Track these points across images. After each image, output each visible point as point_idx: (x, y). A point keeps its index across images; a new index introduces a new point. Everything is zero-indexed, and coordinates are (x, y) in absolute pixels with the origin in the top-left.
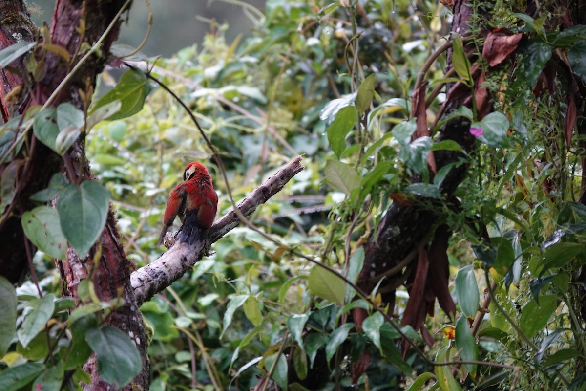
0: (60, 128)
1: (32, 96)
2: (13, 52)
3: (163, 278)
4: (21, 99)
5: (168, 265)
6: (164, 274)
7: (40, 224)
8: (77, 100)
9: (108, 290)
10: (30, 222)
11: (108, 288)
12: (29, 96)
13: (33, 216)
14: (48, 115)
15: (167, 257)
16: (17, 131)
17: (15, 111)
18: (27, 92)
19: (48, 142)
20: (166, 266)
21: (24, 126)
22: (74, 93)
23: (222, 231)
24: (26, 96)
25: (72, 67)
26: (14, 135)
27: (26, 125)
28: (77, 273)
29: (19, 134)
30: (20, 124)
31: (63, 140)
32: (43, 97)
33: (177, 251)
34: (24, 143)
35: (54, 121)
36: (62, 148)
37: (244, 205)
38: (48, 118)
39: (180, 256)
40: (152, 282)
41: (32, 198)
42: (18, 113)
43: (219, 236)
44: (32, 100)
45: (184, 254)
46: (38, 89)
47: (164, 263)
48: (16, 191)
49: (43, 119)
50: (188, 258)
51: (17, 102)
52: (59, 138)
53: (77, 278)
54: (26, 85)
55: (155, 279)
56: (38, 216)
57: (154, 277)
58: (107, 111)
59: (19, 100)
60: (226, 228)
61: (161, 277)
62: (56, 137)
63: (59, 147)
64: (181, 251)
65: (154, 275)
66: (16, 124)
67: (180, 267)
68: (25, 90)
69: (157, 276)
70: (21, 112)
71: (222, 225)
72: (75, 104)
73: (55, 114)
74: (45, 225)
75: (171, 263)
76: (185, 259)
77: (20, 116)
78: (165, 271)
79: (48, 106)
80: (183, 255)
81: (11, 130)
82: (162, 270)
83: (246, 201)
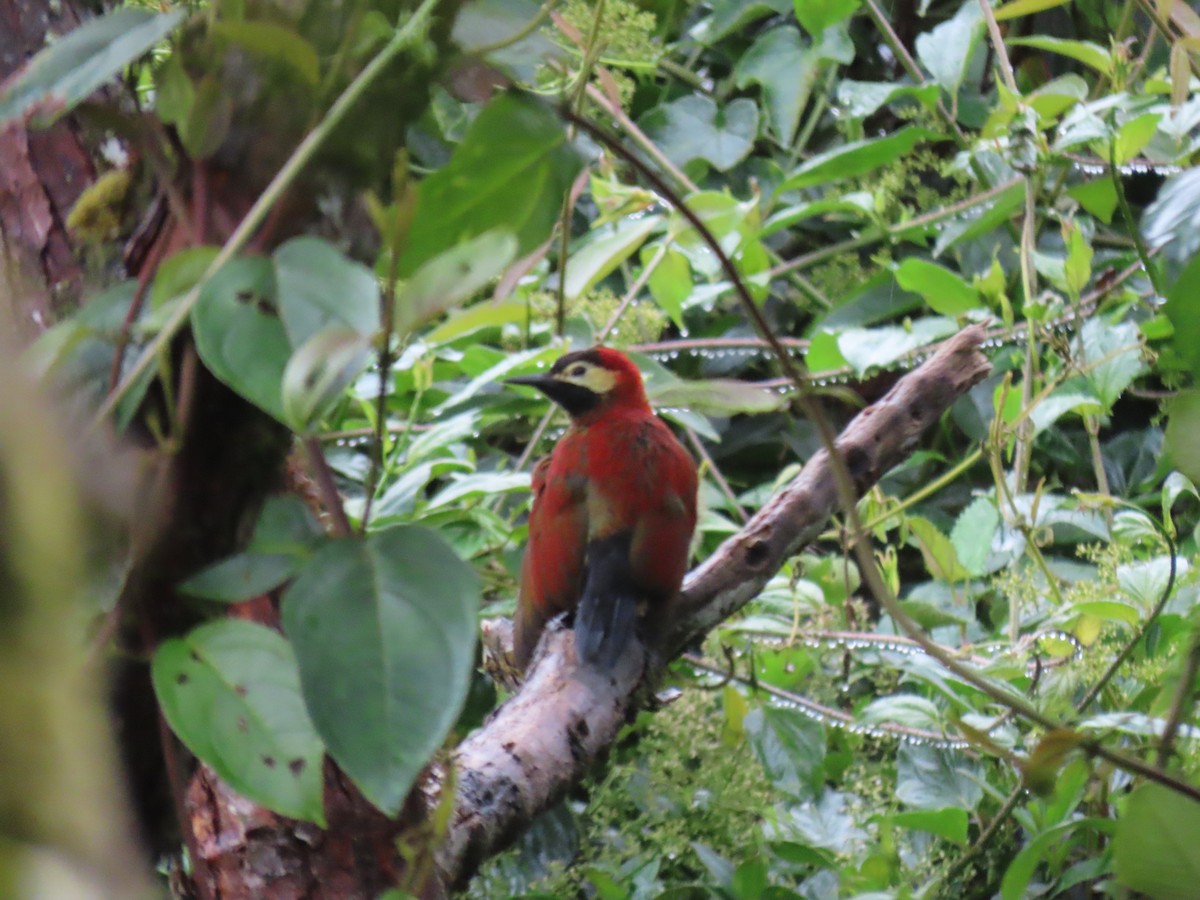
0: (293, 336)
1: (176, 207)
2: (98, 47)
3: (511, 805)
4: (130, 220)
5: (526, 753)
6: (515, 789)
7: (222, 685)
8: (338, 220)
9: (348, 870)
10: (182, 679)
11: (351, 860)
12: (164, 212)
13: (195, 656)
14: (243, 284)
15: (516, 722)
16: (124, 341)
17: (110, 264)
18: (154, 192)
19: (252, 388)
20: (517, 758)
21: (148, 321)
22: (326, 195)
23: (707, 615)
24: (151, 211)
25: (328, 103)
26: (112, 354)
27: (162, 319)
28: (232, 809)
29: (131, 351)
30: (135, 314)
31: (311, 381)
32: (221, 217)
33: (554, 699)
34: (155, 386)
35: (268, 308)
36: (307, 409)
37: (782, 515)
38: (245, 297)
39: (566, 719)
40: (476, 820)
41: (189, 588)
42: (123, 273)
43: (693, 633)
44: (174, 226)
45: (577, 708)
46: (199, 185)
47: (509, 747)
48: (129, 563)
49: (229, 300)
50: (592, 723)
51: (115, 232)
52: (295, 374)
53: (233, 826)
54: (152, 165)
55: (484, 810)
56: (210, 656)
57: (479, 803)
58: (465, 269)
59: (122, 221)
60: (718, 603)
61: (504, 802)
62: (281, 368)
63: (296, 406)
64: (564, 695)
65: (480, 795)
66: (118, 313)
67: (567, 759)
68: (144, 189)
69: (488, 797)
70: (134, 267)
71: (705, 595)
72: (334, 235)
73: (269, 281)
74: (241, 691)
75: (533, 747)
76: (582, 727)
77: (135, 285)
78: (515, 774)
79: (241, 252)
80: (573, 715)
81: (101, 334)
82: (505, 774)
83: (788, 500)
